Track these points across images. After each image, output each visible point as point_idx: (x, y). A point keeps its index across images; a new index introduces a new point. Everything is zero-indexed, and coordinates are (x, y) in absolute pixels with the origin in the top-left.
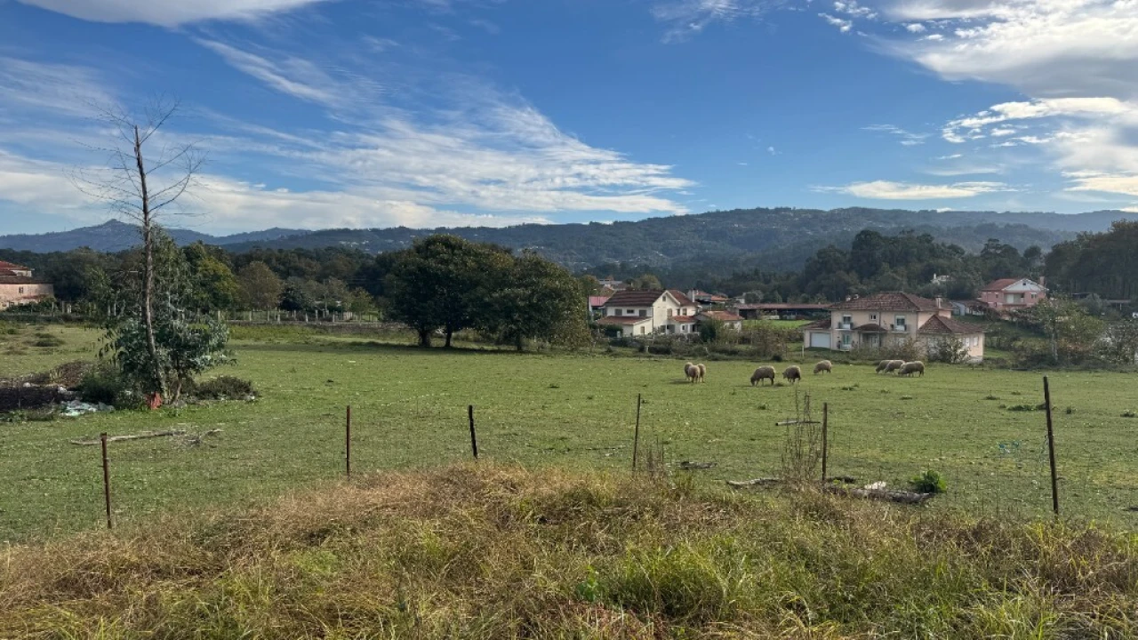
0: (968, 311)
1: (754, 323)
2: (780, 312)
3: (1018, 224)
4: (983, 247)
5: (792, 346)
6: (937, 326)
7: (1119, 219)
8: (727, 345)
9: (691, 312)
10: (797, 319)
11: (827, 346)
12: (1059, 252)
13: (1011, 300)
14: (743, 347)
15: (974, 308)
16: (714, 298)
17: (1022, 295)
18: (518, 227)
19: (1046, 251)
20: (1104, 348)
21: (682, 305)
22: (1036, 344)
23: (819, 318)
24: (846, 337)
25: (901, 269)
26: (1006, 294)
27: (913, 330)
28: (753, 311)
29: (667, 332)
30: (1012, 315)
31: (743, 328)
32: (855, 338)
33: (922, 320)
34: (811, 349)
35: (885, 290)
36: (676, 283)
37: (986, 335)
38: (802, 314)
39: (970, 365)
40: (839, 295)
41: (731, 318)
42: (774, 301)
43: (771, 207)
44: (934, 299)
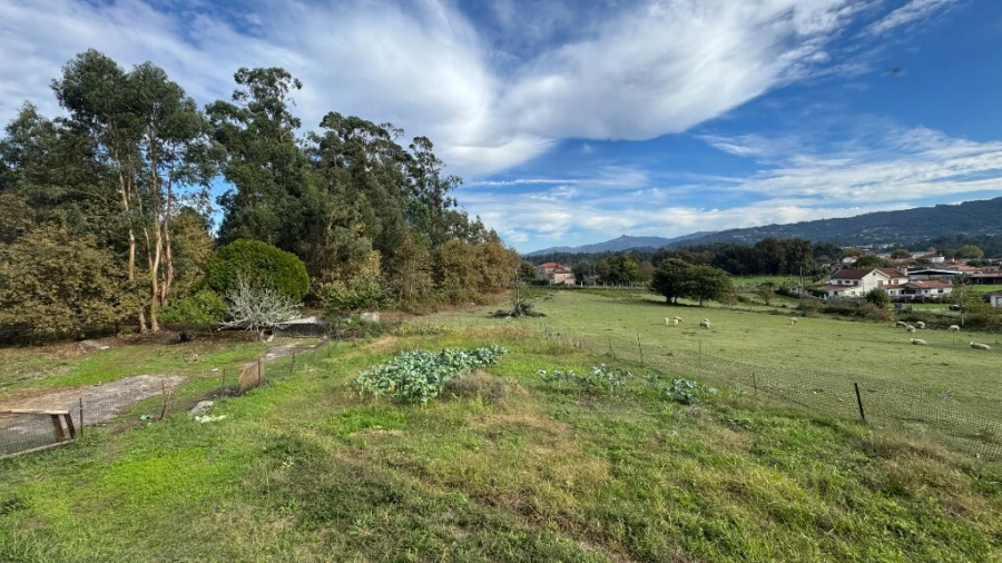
18: (865, 215)
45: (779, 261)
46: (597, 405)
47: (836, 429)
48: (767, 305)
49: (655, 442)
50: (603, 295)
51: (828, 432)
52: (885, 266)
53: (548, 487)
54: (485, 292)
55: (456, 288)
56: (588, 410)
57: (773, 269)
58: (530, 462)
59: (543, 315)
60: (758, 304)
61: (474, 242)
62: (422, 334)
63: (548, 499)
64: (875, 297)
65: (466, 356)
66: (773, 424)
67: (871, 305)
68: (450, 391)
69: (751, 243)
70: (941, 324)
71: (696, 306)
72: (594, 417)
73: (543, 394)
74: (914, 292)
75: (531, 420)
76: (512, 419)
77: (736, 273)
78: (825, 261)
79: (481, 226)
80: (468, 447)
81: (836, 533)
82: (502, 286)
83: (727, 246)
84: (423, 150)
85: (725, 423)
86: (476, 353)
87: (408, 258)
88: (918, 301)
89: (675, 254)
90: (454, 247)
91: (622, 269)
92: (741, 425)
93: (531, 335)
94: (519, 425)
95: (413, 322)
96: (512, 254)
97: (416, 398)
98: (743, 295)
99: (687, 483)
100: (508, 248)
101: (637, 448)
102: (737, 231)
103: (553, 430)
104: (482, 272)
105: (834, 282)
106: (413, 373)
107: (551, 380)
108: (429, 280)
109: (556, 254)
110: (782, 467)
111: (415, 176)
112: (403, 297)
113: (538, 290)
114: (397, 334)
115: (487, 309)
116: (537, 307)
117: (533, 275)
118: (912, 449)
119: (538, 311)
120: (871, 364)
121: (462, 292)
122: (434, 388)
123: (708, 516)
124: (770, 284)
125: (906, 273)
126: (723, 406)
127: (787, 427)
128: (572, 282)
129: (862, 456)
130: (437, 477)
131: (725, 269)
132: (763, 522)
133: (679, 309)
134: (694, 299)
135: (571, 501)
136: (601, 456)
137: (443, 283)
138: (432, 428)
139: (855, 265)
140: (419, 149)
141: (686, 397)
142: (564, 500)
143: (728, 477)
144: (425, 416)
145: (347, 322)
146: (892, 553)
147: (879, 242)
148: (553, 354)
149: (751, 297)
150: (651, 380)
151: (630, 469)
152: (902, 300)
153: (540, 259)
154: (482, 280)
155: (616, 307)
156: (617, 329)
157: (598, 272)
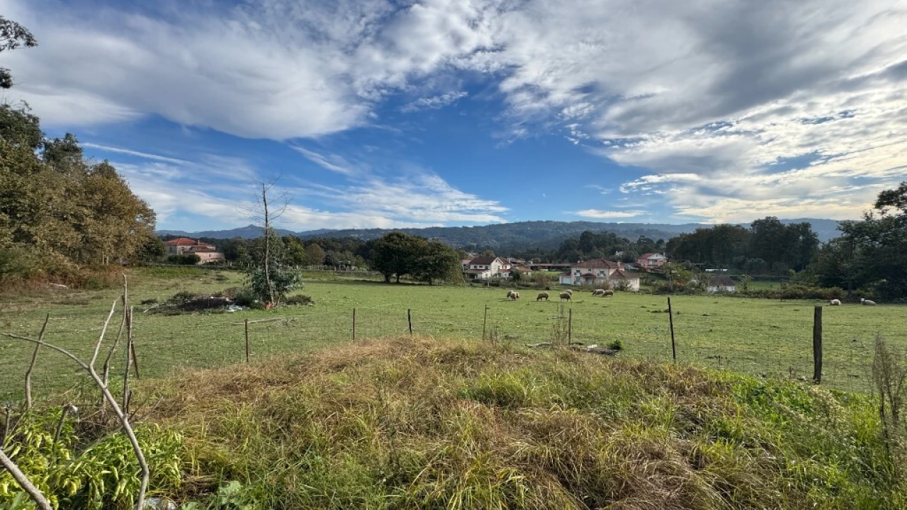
0: (632, 268)
1: (537, 272)
2: (549, 268)
3: (652, 229)
4: (638, 239)
5: (554, 283)
6: (619, 275)
7: (698, 227)
8: (525, 283)
9: (508, 267)
10: (556, 271)
11: (569, 283)
12: (672, 242)
13: (651, 263)
14: (532, 283)
15: (635, 266)
16: (519, 261)
17: (656, 261)
18: (430, 229)
19: (666, 241)
20: (693, 285)
21: (505, 264)
22: (663, 283)
23: (565, 270)
24: (578, 279)
25: (602, 249)
26: (649, 260)
27: (607, 276)
28: (537, 267)
29: (498, 276)
30: (652, 270)
31: (532, 275)
32: (583, 280)
33: (612, 272)
34: (563, 284)
35: (595, 258)
36: (503, 254)
37: (641, 278)
38: (559, 268)
39: (634, 292)
40: (574, 260)
41: (527, 270)
42: (546, 263)
43: (544, 221)
44: (616, 262)
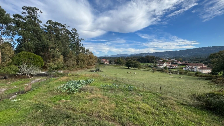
45: (149, 60)
46: (114, 92)
47: (157, 95)
48: (147, 69)
49: (125, 100)
50: (116, 67)
51: (155, 95)
52: (167, 62)
53: (103, 111)
54: (89, 65)
55: (82, 65)
56: (112, 93)
57: (148, 62)
58: (99, 106)
59: (102, 71)
60: (145, 69)
61: (87, 54)
62: (74, 76)
63: (103, 113)
64: (165, 68)
65: (85, 82)
66: (146, 95)
67: (164, 69)
68: (81, 90)
69: (144, 56)
70: (176, 73)
71: (134, 69)
72: (113, 95)
73: (102, 90)
74: (172, 67)
75: (100, 96)
76: (95, 96)
77: (141, 62)
78: (157, 61)
79: (89, 50)
80: (85, 103)
81: (155, 115)
82: (93, 64)
83: (140, 57)
84: (74, 32)
85: (138, 95)
86: (87, 81)
87: (70, 57)
88: (172, 68)
89: (130, 58)
90: (82, 55)
91: (119, 61)
92: (141, 95)
93: (100, 76)
94: (97, 97)
95: (71, 73)
96: (96, 57)
97: (73, 92)
98: (143, 67)
99: (130, 108)
100: (94, 55)
101: (121, 101)
102: (142, 54)
103: (104, 98)
104: (88, 61)
105: (159, 65)
106: (72, 86)
107: (104, 87)
108: (75, 63)
109: (105, 57)
110: (147, 103)
111: (72, 38)
112: (69, 67)
113: (101, 65)
114: (68, 76)
115: (89, 70)
116: (101, 69)
117: (100, 62)
118: (168, 98)
119: (101, 70)
120: (164, 82)
121: (83, 66)
122: (77, 90)
123: (134, 114)
124: (148, 65)
125: (170, 63)
126: (138, 91)
127: (148, 95)
128: (108, 63)
129: (160, 100)
130: (78, 111)
131: (140, 61)
132: (143, 114)
133: (130, 70)
134: (134, 68)
135: (108, 113)
136: (114, 103)
137: (79, 64)
138: (77, 99)
139: (162, 61)
140: (73, 31)
141: (131, 89)
142: (107, 113)
143: (138, 106)
144: (75, 96)
145: (54, 73)
146: (163, 118)
147: (166, 57)
148: (104, 80)
149: (144, 67)
150: (124, 86)
151: (120, 105)
152: (170, 68)
153: (102, 58)
154: (88, 63)
155: (118, 69)
156: (118, 74)
157: (114, 62)
